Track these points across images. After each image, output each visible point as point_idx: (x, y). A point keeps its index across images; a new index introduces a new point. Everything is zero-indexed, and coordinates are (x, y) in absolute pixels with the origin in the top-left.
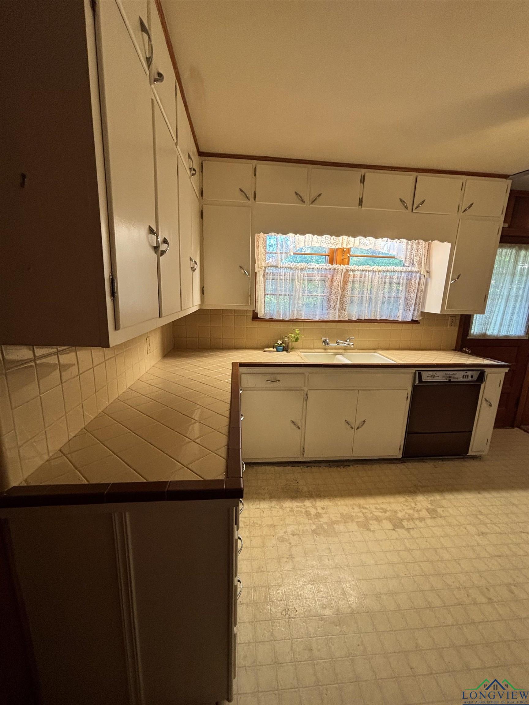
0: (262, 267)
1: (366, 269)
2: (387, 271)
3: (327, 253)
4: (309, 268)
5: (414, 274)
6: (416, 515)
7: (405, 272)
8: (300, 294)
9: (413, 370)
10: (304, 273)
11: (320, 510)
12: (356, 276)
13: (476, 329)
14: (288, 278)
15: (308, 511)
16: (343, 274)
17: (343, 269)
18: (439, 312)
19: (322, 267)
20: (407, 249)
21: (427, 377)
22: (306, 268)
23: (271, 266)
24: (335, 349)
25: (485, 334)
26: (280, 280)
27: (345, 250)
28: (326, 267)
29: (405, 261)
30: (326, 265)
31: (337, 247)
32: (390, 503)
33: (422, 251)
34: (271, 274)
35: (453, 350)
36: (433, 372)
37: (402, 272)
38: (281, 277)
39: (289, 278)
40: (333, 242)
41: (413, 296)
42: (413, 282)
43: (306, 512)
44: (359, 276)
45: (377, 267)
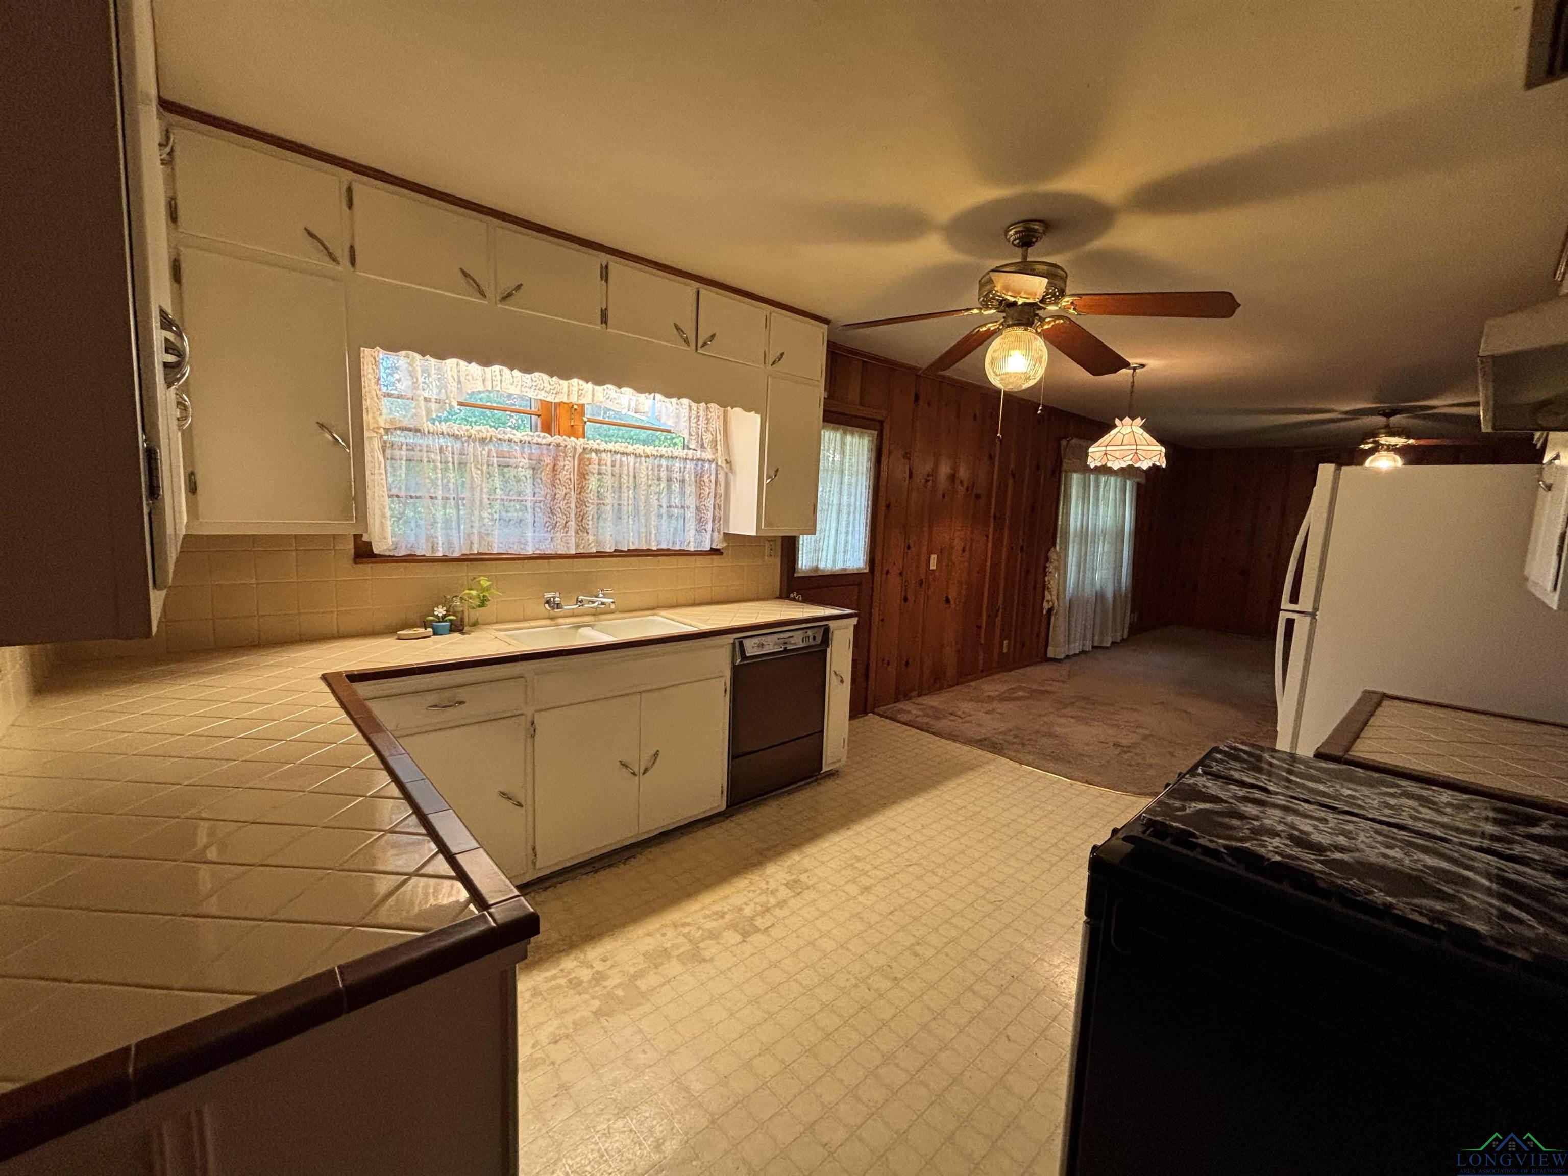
0: (379, 428)
1: (621, 450)
2: (661, 456)
3: (533, 409)
4: (500, 440)
5: (707, 465)
6: (773, 901)
7: (692, 460)
8: (485, 496)
9: (730, 638)
10: (490, 450)
11: (599, 966)
12: (603, 462)
13: (805, 562)
14: (450, 459)
15: (575, 978)
16: (577, 456)
17: (578, 447)
18: (753, 533)
19: (530, 439)
20: (690, 418)
21: (752, 648)
22: (494, 439)
23: (402, 429)
24: (573, 616)
25: (817, 569)
26: (429, 462)
27: (576, 407)
28: (540, 440)
29: (690, 440)
30: (539, 436)
31: (557, 400)
32: (726, 897)
33: (716, 425)
34: (404, 446)
35: (777, 598)
36: (760, 638)
37: (686, 459)
38: (432, 456)
39: (453, 458)
40: (548, 390)
41: (709, 502)
42: (705, 478)
43: (570, 981)
44: (609, 464)
45: (642, 447)
